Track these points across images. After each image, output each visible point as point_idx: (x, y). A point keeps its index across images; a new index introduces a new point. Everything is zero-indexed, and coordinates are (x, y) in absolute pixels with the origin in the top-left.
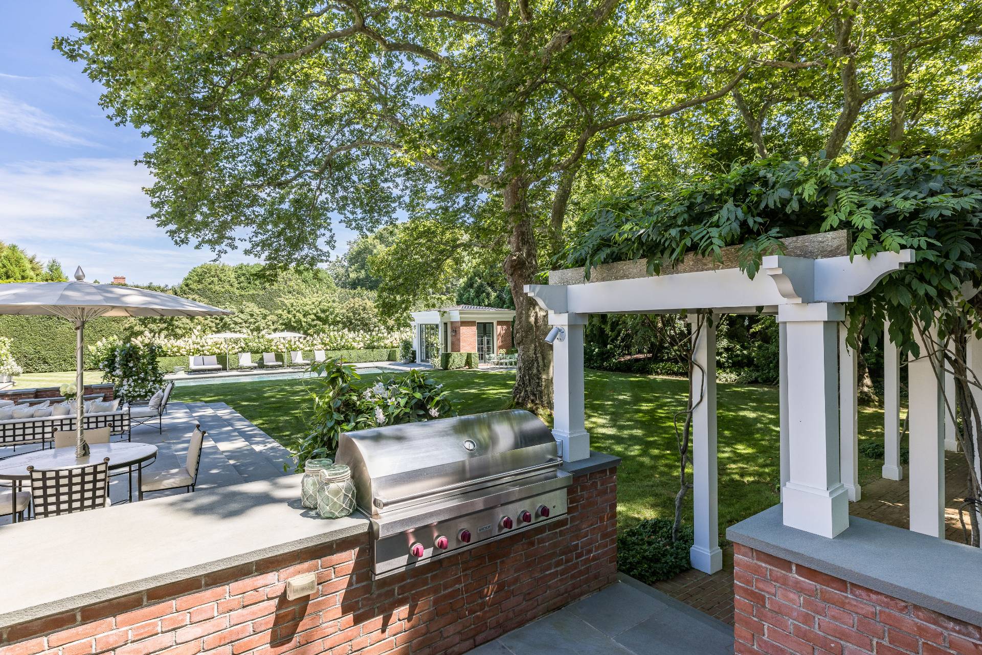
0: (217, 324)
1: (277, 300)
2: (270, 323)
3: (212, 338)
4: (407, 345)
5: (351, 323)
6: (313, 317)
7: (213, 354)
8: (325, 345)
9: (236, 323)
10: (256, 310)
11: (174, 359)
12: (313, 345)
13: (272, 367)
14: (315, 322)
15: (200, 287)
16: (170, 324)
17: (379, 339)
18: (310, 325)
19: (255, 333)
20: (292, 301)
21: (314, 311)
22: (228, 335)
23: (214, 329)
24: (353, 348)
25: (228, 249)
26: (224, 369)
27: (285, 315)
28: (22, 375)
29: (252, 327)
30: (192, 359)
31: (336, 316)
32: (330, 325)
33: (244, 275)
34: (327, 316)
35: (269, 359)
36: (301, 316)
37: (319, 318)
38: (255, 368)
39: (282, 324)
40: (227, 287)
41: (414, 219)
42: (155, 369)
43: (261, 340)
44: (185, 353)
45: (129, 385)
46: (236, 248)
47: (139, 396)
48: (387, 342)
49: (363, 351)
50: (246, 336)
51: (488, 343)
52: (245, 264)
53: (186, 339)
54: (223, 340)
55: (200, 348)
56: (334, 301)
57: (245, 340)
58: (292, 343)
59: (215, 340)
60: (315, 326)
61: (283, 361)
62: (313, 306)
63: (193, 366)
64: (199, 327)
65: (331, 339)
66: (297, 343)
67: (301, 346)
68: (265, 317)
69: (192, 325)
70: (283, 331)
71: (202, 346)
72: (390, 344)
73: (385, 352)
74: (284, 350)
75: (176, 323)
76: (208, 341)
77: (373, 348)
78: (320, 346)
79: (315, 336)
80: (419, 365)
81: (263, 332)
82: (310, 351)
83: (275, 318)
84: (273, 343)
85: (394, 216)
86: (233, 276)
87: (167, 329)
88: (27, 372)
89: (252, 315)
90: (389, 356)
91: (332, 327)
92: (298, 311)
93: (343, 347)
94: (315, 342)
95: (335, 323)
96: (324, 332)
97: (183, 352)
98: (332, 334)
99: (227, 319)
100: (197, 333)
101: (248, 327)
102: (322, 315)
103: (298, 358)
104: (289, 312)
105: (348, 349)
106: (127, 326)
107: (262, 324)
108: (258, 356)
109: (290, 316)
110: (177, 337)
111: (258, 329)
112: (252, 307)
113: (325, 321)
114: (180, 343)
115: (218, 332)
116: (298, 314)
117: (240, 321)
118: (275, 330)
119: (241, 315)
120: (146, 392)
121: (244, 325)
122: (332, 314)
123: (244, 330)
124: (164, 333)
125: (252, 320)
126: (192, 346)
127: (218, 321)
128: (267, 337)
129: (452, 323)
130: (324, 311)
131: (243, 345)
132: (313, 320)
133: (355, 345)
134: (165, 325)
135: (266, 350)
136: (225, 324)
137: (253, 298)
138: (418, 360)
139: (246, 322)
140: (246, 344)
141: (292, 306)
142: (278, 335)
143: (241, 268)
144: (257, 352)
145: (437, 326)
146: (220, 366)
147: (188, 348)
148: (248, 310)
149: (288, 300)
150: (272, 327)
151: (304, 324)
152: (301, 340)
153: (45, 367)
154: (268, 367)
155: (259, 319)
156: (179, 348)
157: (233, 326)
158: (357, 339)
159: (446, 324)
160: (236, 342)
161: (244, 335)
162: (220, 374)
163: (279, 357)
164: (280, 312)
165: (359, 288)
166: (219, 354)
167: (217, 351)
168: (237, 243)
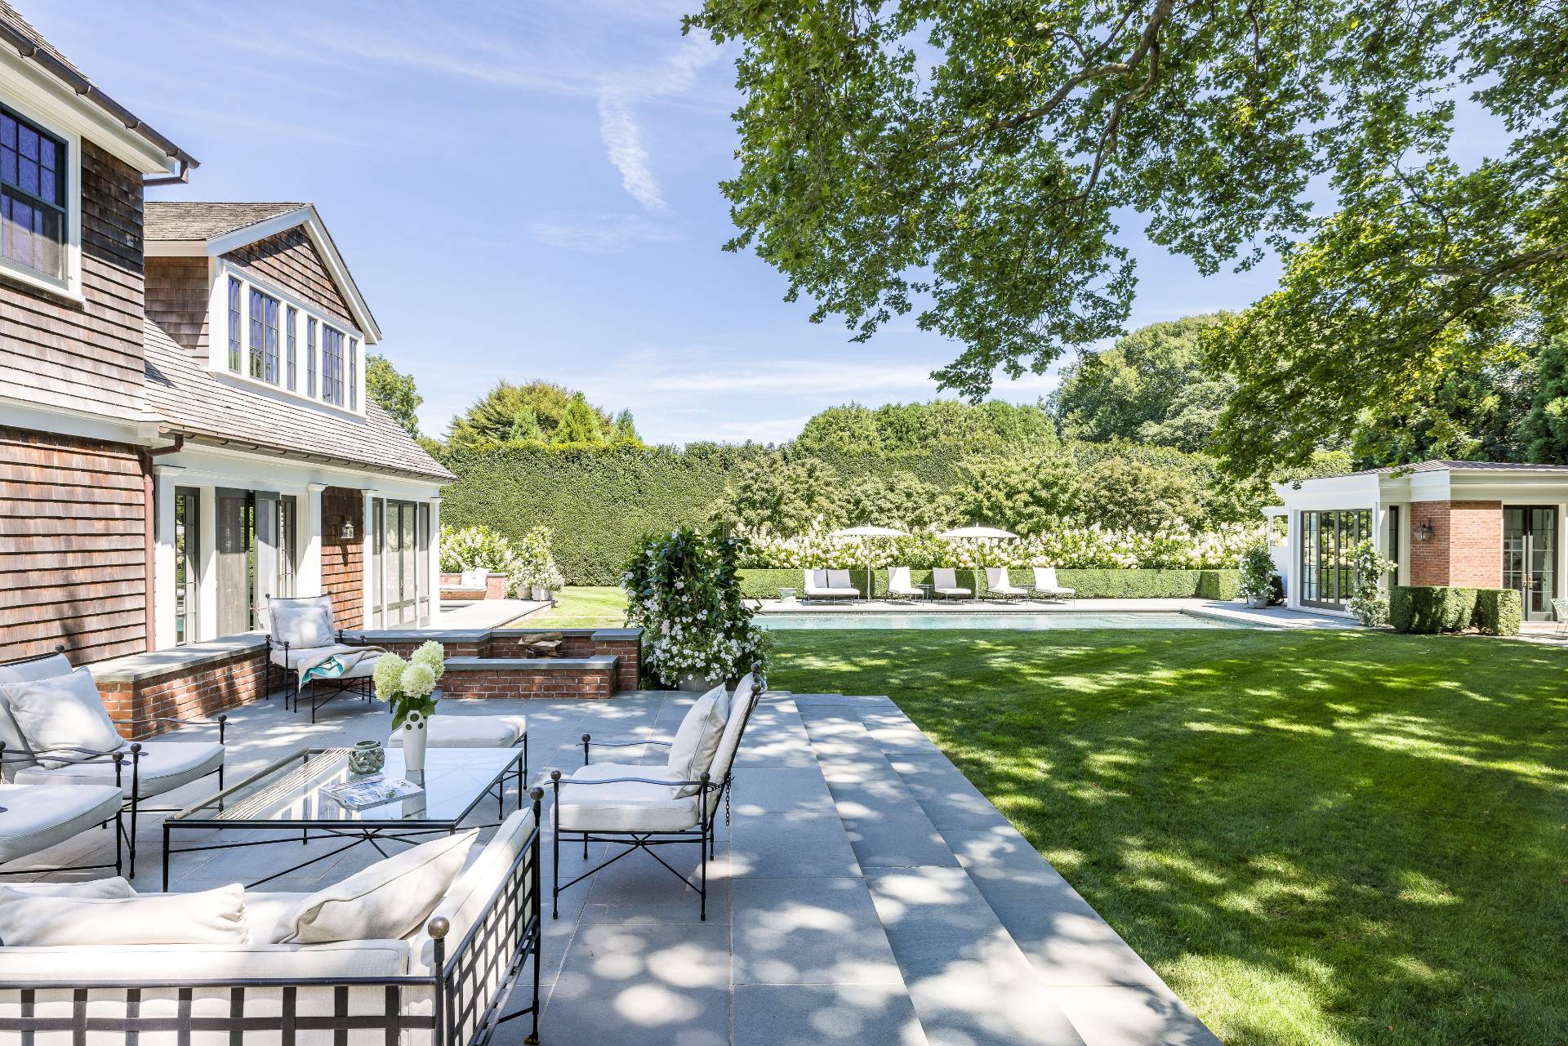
0: (849, 512)
1: (955, 466)
2: (942, 510)
3: (842, 537)
4: (1259, 563)
5: (1105, 511)
6: (1025, 497)
7: (844, 567)
8: (1054, 556)
9: (881, 510)
10: (917, 486)
11: (779, 573)
12: (1029, 556)
13: (955, 598)
14: (1031, 509)
15: (823, 445)
16: (776, 511)
17: (1173, 548)
18: (1019, 514)
19: (916, 529)
20: (983, 467)
21: (1029, 486)
22: (869, 531)
23: (845, 520)
24: (1114, 566)
25: (892, 312)
26: (863, 597)
27: (971, 494)
28: (563, 588)
29: (910, 516)
30: (809, 574)
31: (1074, 495)
32: (1061, 515)
33: (891, 424)
34: (1054, 496)
35: (945, 580)
36: (1001, 496)
37: (1038, 501)
38: (919, 597)
39: (963, 513)
40: (864, 445)
41: (1355, 206)
42: (731, 598)
43: (928, 543)
44: (797, 563)
45: (673, 638)
46: (909, 307)
47: (692, 668)
48: (1195, 554)
49: (1135, 574)
50: (900, 533)
51: (1538, 562)
52: (894, 404)
53: (800, 538)
54: (859, 540)
55: (822, 555)
56: (1067, 465)
57: (898, 541)
58: (986, 550)
59: (848, 540)
60: (1031, 516)
61: (972, 586)
62: (1023, 476)
63: (811, 589)
64: (821, 517)
65: (1065, 545)
66: (996, 550)
67: (1004, 556)
68: (932, 498)
69: (808, 513)
70: (968, 524)
71: (826, 552)
72: (1198, 561)
73: (1189, 579)
74: (971, 565)
75: (783, 507)
76: (835, 541)
77: (1160, 566)
78: (1043, 559)
79: (1032, 536)
80: (1295, 613)
81: (932, 527)
82: (1023, 567)
83: (949, 500)
84: (949, 548)
85: (1298, 199)
86: (873, 428)
87: (770, 518)
88: (571, 584)
89: (909, 495)
90: (1199, 586)
91: (1066, 518)
92: (996, 487)
93: (1092, 562)
94: (1032, 550)
95: (1071, 510)
96: (1048, 528)
97: (795, 561)
98: (1067, 533)
99: (866, 503)
100: (817, 527)
101: (902, 518)
102: (1044, 494)
103: (1001, 582)
104: (977, 489)
105: (1101, 567)
106: (713, 513)
107: (927, 510)
108: (925, 573)
109: (980, 496)
110: (787, 533)
111: (920, 522)
112: (908, 480)
113: (1050, 506)
114: (791, 544)
115: (852, 525)
116: (995, 492)
117: (888, 505)
118: (952, 524)
119: (890, 496)
120: (708, 661)
121: (895, 513)
122: (1064, 490)
123: (898, 523)
124: (768, 524)
125: (910, 504)
126: (809, 552)
127: (851, 507)
128: (938, 536)
129: (1415, 507)
130: (1047, 486)
131: (896, 553)
132: (1026, 504)
133: (1118, 558)
134: (768, 512)
135: (937, 563)
136: (863, 511)
137: (908, 464)
138: (1291, 600)
139: (898, 508)
140: (901, 550)
141: (983, 477)
142: (960, 532)
143: (886, 412)
144: (921, 567)
145: (1367, 515)
146: (856, 592)
147: (802, 554)
148: (902, 485)
149: (974, 464)
150: (947, 518)
151: (1009, 513)
152: (1004, 545)
153: (609, 578)
154: (943, 597)
155: (921, 501)
156: (790, 554)
157: (876, 515)
158: (1123, 545)
159: (1394, 510)
160: (883, 544)
161: (896, 531)
162: (855, 607)
163: (964, 577)
164: (961, 488)
165: (1115, 438)
166: (854, 567)
167: (851, 561)
168: (911, 296)
